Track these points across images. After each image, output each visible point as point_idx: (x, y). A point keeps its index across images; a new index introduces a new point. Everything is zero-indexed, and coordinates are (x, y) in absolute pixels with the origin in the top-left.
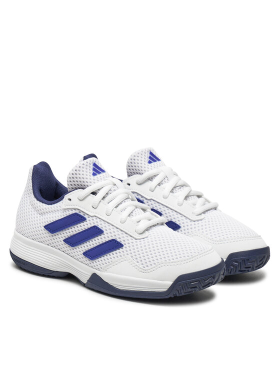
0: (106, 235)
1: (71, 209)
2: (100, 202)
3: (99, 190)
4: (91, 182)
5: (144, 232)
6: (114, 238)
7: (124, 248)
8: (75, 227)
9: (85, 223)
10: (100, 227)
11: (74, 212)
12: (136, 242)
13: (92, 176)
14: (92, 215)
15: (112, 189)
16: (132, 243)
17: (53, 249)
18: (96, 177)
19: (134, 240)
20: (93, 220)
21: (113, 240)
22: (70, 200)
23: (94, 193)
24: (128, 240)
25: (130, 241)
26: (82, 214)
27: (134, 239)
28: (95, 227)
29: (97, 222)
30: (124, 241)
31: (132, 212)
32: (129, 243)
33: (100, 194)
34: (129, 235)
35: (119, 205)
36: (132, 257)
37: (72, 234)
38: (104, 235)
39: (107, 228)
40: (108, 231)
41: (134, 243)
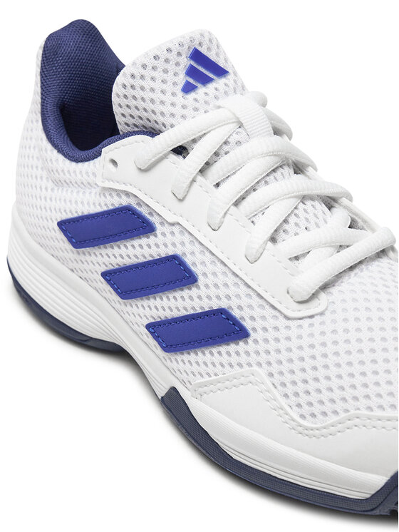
0: (204, 292)
1: (119, 193)
2: (194, 181)
3: (194, 141)
4: (172, 115)
5: (314, 296)
6: (224, 304)
7: (250, 340)
8: (128, 244)
9: (152, 239)
10: (188, 260)
11: (124, 201)
12: (288, 327)
13: (180, 94)
14: (171, 219)
15: (232, 140)
16: (276, 329)
18: (192, 95)
19: (282, 322)
20: (172, 233)
21: (221, 312)
22: (114, 162)
23: (181, 151)
24: (263, 318)
25: (270, 323)
26: (144, 211)
27: (281, 318)
28: (176, 261)
29: (183, 244)
30: (253, 318)
31: (286, 221)
32: (265, 329)
33: (198, 156)
34: (268, 303)
35: (247, 193)
36: (271, 375)
38: (198, 287)
39: (210, 268)
40: (211, 280)
41: (283, 333)
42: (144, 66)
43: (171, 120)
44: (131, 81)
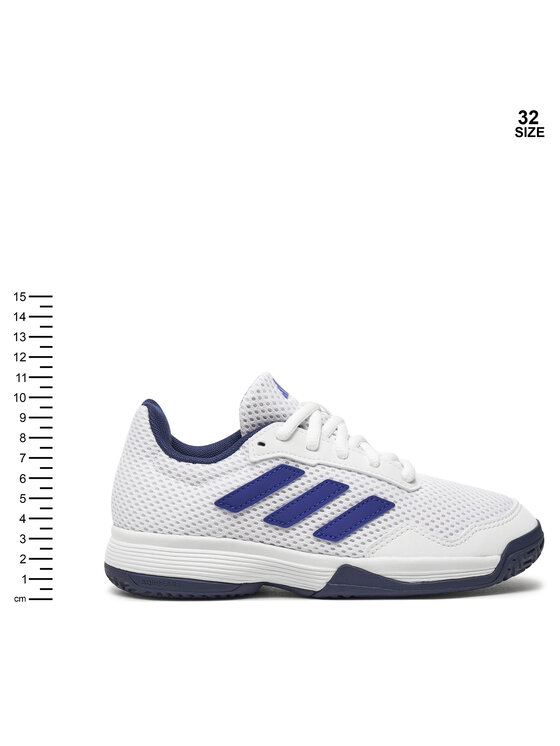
0: (354, 492)
1: (270, 460)
3: (306, 420)
6: (371, 494)
7: (395, 508)
8: (285, 489)
9: (303, 479)
11: (276, 464)
12: (412, 496)
14: (314, 463)
16: (407, 498)
17: (239, 541)
19: (407, 494)
20: (317, 471)
21: (372, 498)
22: (262, 444)
24: (397, 494)
25: (401, 496)
26: (292, 464)
27: (406, 492)
28: (329, 483)
29: (328, 473)
30: (392, 496)
32: (401, 500)
34: (395, 486)
36: (418, 522)
37: (280, 504)
38: (350, 492)
39: (352, 479)
40: (357, 484)
41: (410, 499)
42: (254, 399)
43: (290, 411)
44: (249, 410)
